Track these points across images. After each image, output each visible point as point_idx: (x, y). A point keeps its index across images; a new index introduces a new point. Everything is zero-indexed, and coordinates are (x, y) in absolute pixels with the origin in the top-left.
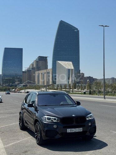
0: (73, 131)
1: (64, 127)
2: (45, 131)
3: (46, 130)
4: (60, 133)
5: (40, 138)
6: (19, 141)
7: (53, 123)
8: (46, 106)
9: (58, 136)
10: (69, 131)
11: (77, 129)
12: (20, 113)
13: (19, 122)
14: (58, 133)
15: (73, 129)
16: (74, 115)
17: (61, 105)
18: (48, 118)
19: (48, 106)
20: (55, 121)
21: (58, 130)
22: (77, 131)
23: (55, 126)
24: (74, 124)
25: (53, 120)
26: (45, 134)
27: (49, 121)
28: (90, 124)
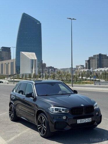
0: (83, 122)
1: (74, 118)
2: (54, 123)
3: (56, 122)
4: (70, 124)
5: (47, 131)
6: (19, 135)
7: (62, 114)
8: (46, 95)
9: (68, 128)
10: (79, 121)
11: (87, 119)
12: (11, 104)
13: (10, 113)
14: (68, 124)
15: (83, 120)
16: (82, 105)
17: (62, 94)
18: (56, 109)
19: (48, 95)
20: (63, 112)
21: (67, 121)
22: (87, 122)
23: (64, 118)
24: (84, 114)
25: (61, 110)
26: (53, 126)
27: (57, 112)
28: (97, 114)
